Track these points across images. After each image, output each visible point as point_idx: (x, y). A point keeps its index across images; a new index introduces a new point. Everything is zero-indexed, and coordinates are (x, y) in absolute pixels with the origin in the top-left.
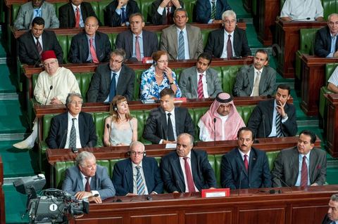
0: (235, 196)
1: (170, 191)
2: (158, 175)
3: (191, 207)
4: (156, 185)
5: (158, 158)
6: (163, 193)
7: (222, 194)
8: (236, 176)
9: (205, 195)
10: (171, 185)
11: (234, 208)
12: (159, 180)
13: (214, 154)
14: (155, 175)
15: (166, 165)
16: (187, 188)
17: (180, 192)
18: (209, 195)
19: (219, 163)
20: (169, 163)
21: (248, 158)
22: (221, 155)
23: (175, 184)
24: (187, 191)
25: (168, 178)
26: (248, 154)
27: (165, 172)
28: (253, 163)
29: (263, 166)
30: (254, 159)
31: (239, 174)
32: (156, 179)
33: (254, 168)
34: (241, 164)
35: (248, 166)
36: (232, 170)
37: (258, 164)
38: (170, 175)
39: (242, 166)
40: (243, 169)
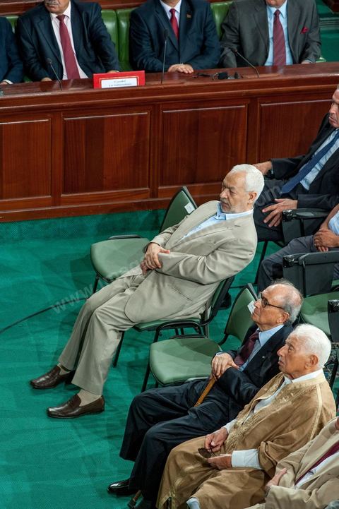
0: (155, 84)
1: (36, 78)
2: (13, 48)
3: (74, 106)
4: (10, 67)
5: (12, 17)
6: (22, 81)
7: (131, 82)
8: (157, 47)
9: (99, 84)
10: (37, 68)
11: (154, 106)
12: (15, 57)
13: (115, 9)
14: (8, 50)
15: (27, 30)
16: (65, 73)
17: (54, 79)
18: (107, 84)
19: (124, 25)
20: (32, 26)
21: (177, 15)
22: (129, 10)
23: (44, 65)
24: (65, 78)
25: (31, 54)
26: (178, 8)
27: (24, 41)
28: (187, 22)
29: (205, 27)
30: (189, 16)
31: (162, 45)
32: (10, 55)
33: (190, 32)
34: (165, 27)
35: (179, 29)
36: (150, 36)
37: (195, 25)
38: (34, 49)
39: (167, 28)
40: (169, 34)
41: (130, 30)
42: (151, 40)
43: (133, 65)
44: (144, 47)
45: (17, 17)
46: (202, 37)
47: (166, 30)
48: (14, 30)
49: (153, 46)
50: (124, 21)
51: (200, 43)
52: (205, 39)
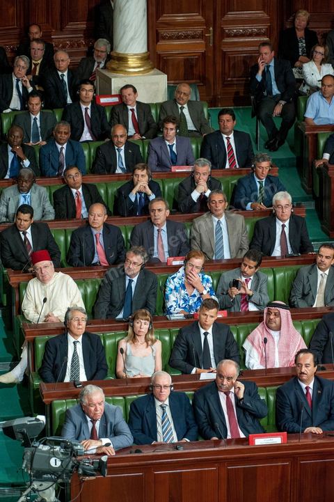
0: (294, 442)
1: (207, 438)
2: (190, 415)
3: (235, 458)
4: (188, 429)
5: (189, 393)
6: (197, 440)
7: (277, 440)
8: (296, 414)
9: (254, 442)
10: (208, 430)
11: (294, 458)
12: (192, 422)
13: (265, 387)
14: (187, 416)
15: (201, 401)
16: (229, 433)
17: (220, 438)
18: (259, 442)
19: (272, 398)
20: (205, 399)
21: (311, 391)
22: (276, 388)
23: (213, 428)
24: (229, 437)
25: (203, 419)
26: (311, 385)
27: (199, 410)
28: (318, 397)
29: (331, 400)
30: (319, 392)
31: (299, 413)
32: (188, 420)
33: (320, 404)
34: (302, 399)
35: (312, 402)
36: (291, 406)
37: (324, 398)
38: (206, 416)
39: (303, 401)
40: (305, 405)
41: (276, 402)
42: (292, 409)
43: (279, 428)
44: (286, 414)
45: (193, 392)
46: (329, 407)
47: (302, 403)
48: (191, 402)
49: (293, 414)
50: (272, 395)
51: (327, 412)
52: (331, 408)
